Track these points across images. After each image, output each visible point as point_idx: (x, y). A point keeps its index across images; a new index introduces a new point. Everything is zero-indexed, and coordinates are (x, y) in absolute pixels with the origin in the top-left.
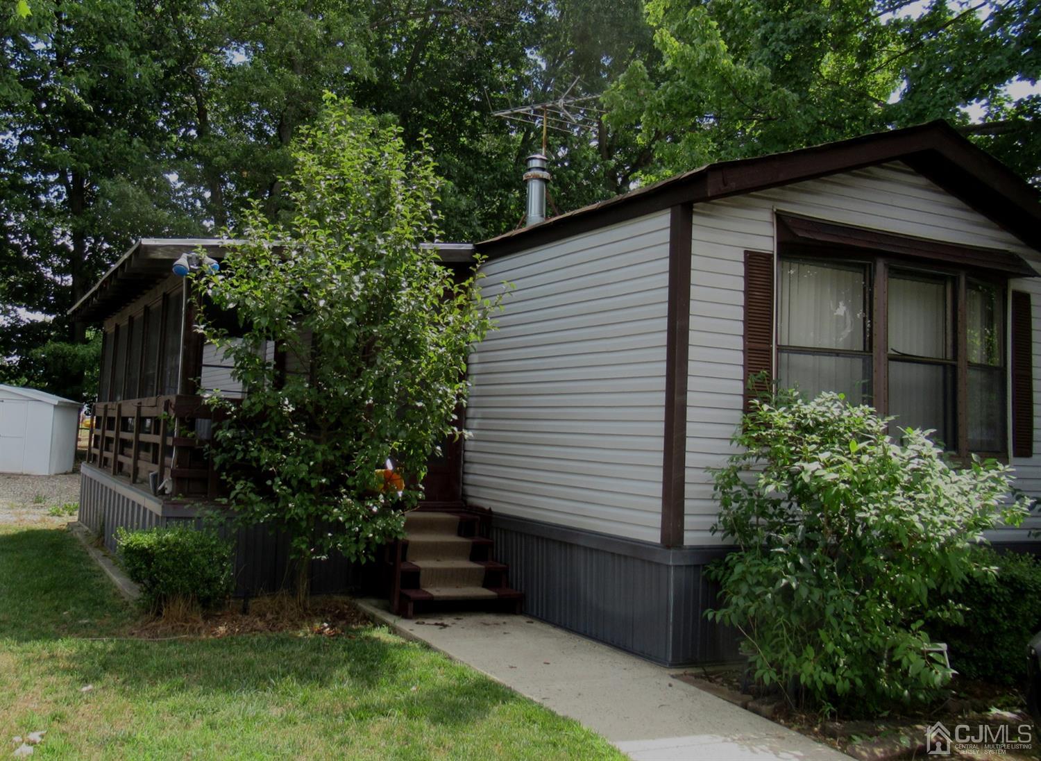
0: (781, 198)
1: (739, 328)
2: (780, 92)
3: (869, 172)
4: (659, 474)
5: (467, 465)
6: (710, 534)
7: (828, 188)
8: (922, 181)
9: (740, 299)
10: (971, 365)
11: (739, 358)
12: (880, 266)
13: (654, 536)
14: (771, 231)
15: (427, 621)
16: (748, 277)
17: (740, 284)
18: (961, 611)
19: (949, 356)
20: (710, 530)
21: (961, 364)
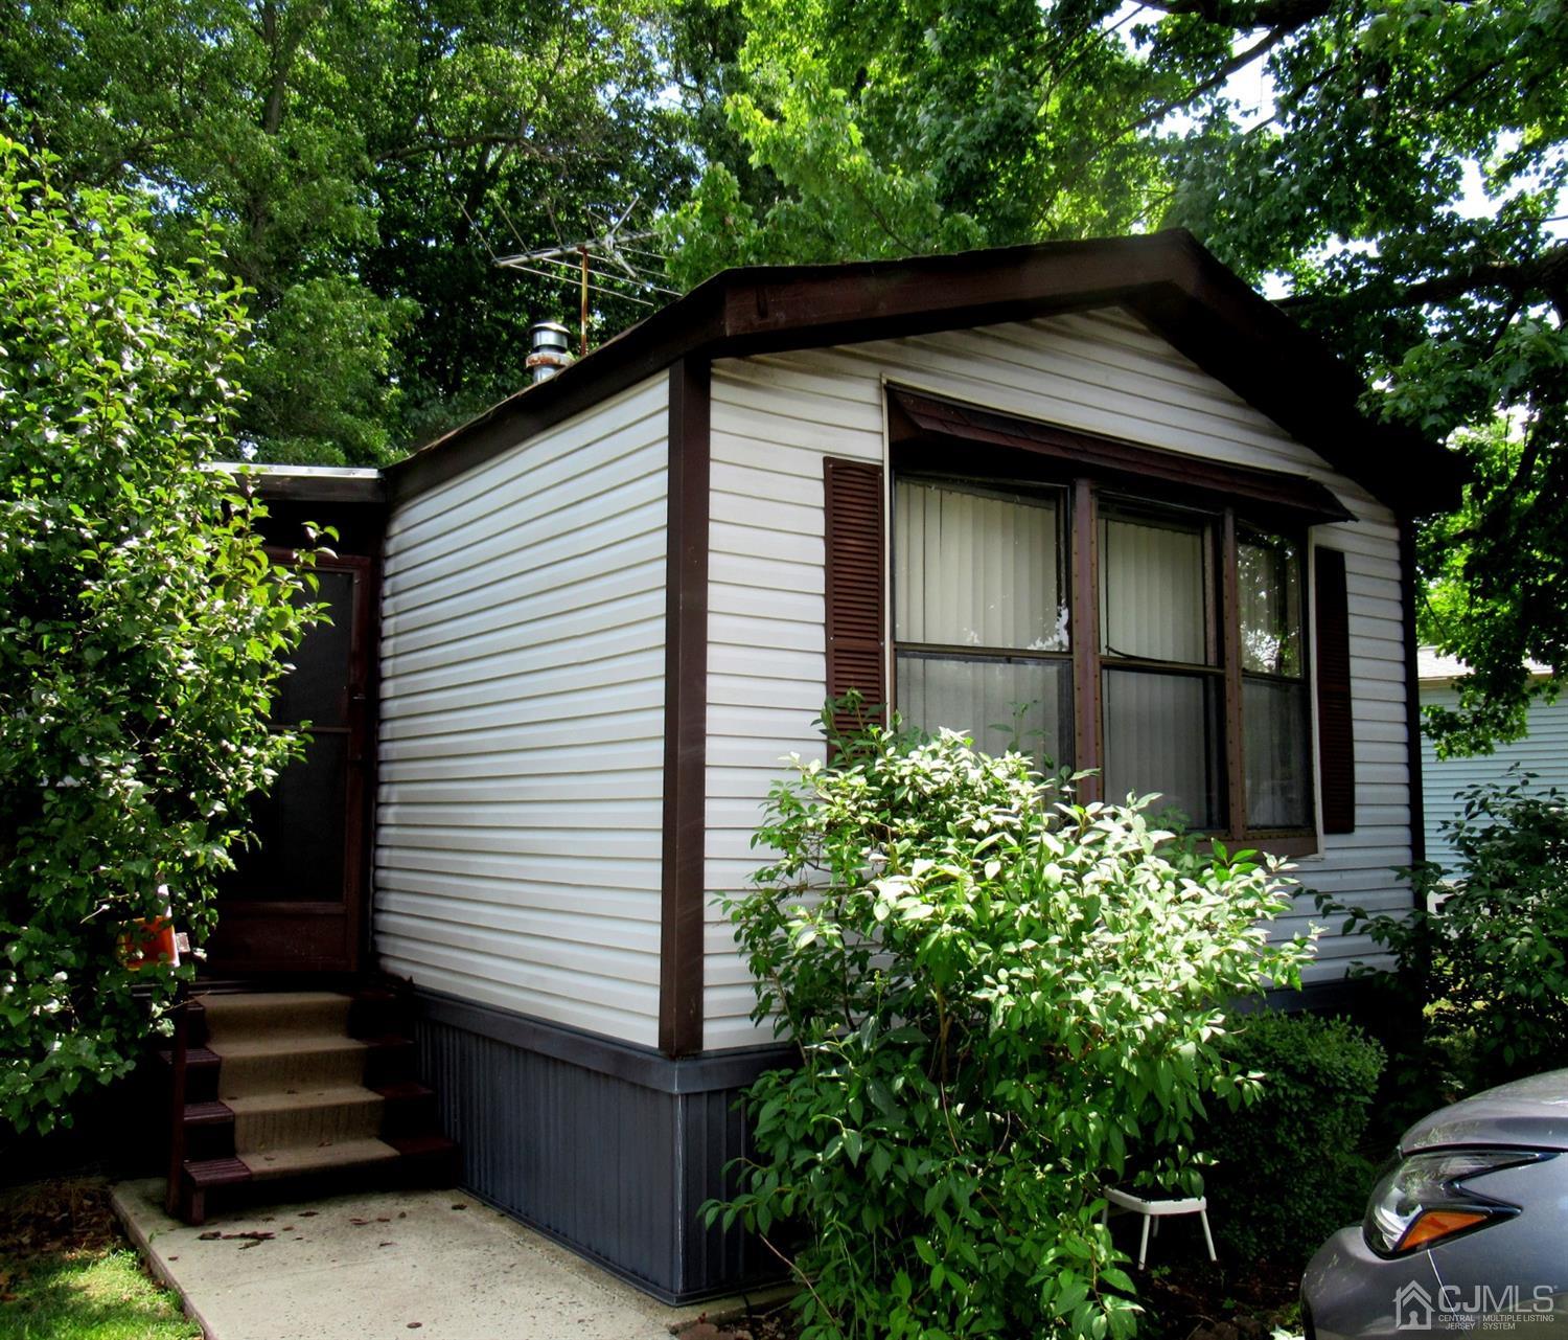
0: (899, 359)
1: (817, 609)
2: (956, 219)
3: (1063, 323)
4: (653, 906)
5: (380, 895)
6: (749, 1024)
7: (989, 347)
8: (1160, 346)
9: (818, 551)
10: (1253, 677)
11: (818, 667)
12: (1084, 495)
13: (647, 1034)
14: (878, 421)
15: (225, 1232)
16: (833, 510)
17: (817, 523)
18: (1200, 1168)
19: (1212, 660)
20: (752, 1017)
21: (1231, 673)
